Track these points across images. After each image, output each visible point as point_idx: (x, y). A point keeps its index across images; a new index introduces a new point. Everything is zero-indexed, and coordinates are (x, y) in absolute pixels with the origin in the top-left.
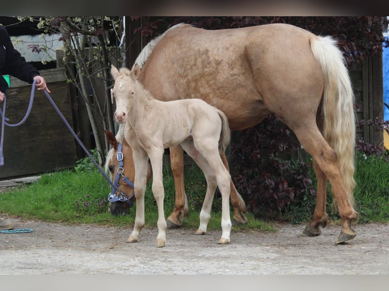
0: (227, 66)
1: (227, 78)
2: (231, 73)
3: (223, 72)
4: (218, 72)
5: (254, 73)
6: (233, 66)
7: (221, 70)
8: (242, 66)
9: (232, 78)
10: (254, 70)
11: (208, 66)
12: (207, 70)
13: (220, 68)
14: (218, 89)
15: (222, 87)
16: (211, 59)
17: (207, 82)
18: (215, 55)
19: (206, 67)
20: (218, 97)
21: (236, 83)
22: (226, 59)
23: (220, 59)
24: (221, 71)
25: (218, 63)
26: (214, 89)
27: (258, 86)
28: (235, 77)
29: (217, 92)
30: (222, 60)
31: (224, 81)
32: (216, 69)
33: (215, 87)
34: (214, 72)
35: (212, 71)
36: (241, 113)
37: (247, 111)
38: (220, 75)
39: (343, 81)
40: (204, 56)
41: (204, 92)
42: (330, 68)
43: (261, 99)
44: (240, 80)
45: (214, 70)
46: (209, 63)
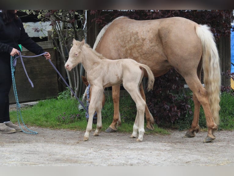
0: (149, 41)
1: (149, 48)
2: (151, 45)
3: (146, 45)
4: (144, 45)
5: (164, 44)
6: (152, 41)
7: (145, 43)
8: (156, 41)
9: (151, 48)
10: (163, 42)
11: (138, 41)
12: (137, 44)
13: (144, 42)
14: (143, 55)
15: (146, 53)
16: (140, 37)
17: (137, 50)
18: (142, 35)
19: (137, 42)
20: (143, 59)
21: (153, 50)
22: (148, 38)
23: (144, 37)
24: (145, 44)
25: (144, 40)
26: (141, 55)
27: (165, 52)
28: (153, 47)
29: (143, 56)
30: (146, 38)
31: (147, 50)
32: (142, 43)
33: (142, 54)
34: (141, 45)
35: (140, 45)
36: (156, 68)
37: (159, 67)
38: (144, 46)
39: (213, 50)
40: (136, 35)
41: (135, 56)
42: (206, 43)
43: (167, 59)
44: (155, 49)
45: (141, 44)
46: (139, 40)
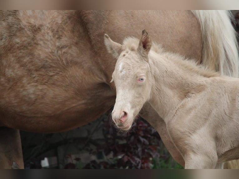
0: (51, 34)
1: (52, 52)
2: (57, 44)
3: (44, 43)
4: (37, 44)
5: (93, 42)
6: (60, 33)
7: (41, 40)
9: (60, 52)
10: (92, 37)
11: (18, 34)
12: (17, 40)
13: (39, 37)
14: (36, 70)
15: (44, 67)
17: (19, 60)
19: (15, 35)
20: (37, 81)
21: (66, 59)
24: (41, 43)
26: (29, 70)
27: (100, 61)
28: (64, 50)
29: (35, 74)
31: (47, 57)
32: (33, 39)
33: (32, 68)
34: (29, 43)
35: (25, 43)
36: (74, 105)
37: (83, 102)
38: (39, 47)
41: (13, 74)
43: (104, 80)
44: (71, 55)
45: (29, 40)
